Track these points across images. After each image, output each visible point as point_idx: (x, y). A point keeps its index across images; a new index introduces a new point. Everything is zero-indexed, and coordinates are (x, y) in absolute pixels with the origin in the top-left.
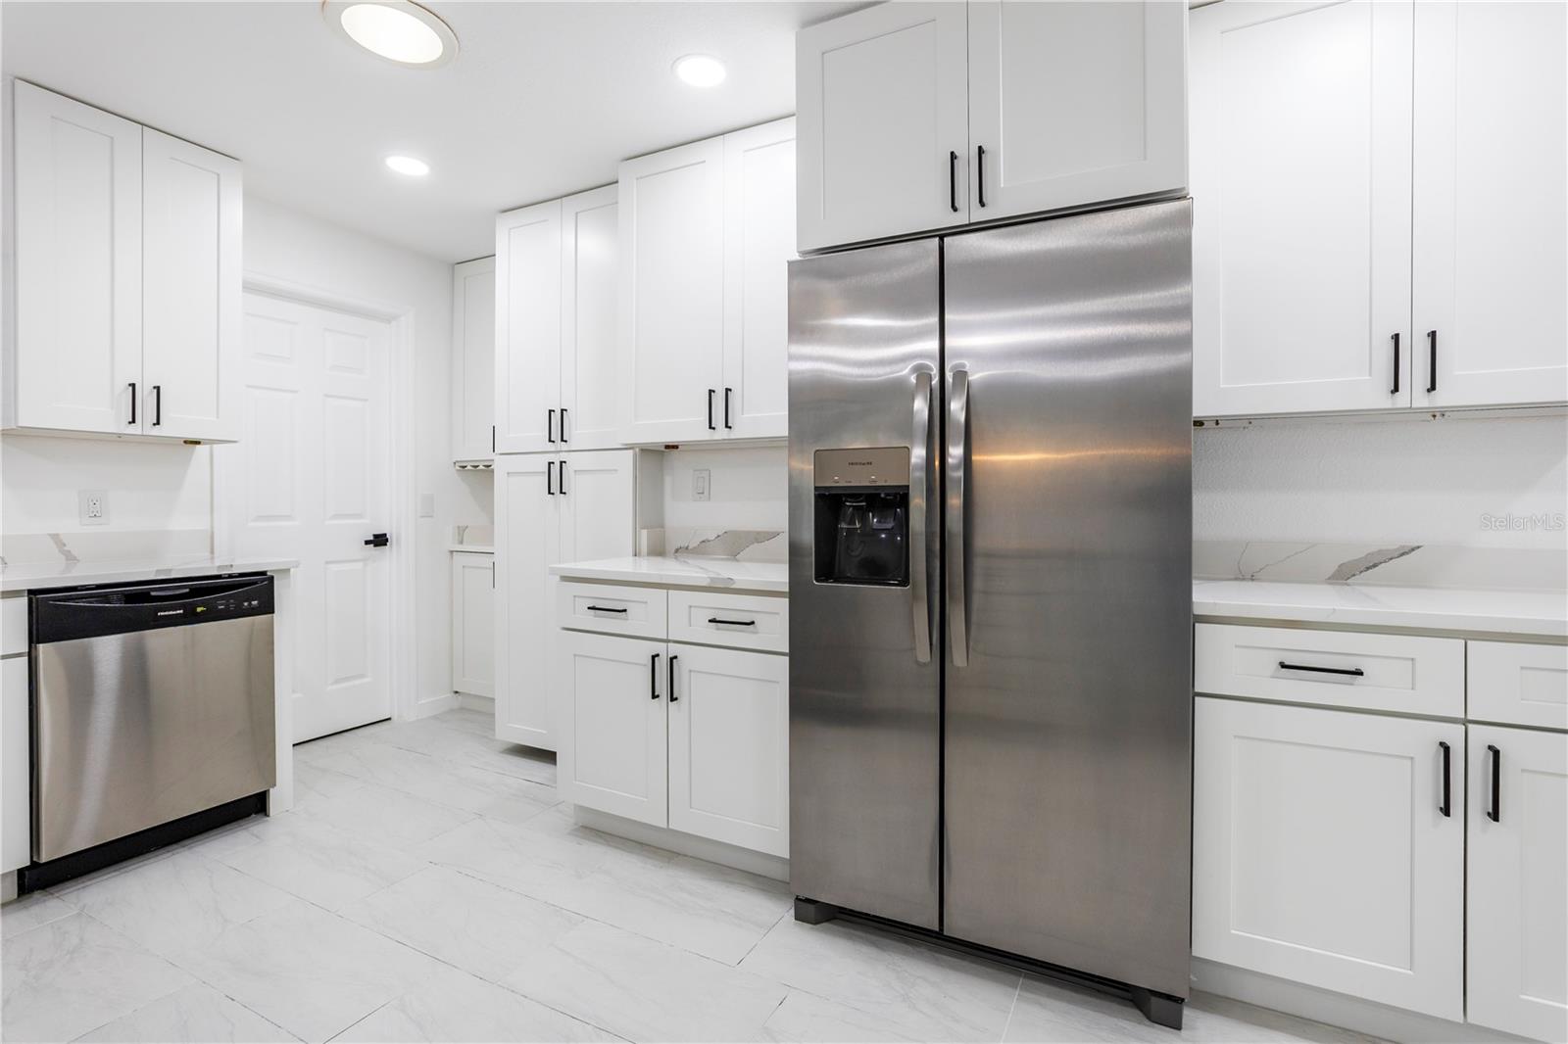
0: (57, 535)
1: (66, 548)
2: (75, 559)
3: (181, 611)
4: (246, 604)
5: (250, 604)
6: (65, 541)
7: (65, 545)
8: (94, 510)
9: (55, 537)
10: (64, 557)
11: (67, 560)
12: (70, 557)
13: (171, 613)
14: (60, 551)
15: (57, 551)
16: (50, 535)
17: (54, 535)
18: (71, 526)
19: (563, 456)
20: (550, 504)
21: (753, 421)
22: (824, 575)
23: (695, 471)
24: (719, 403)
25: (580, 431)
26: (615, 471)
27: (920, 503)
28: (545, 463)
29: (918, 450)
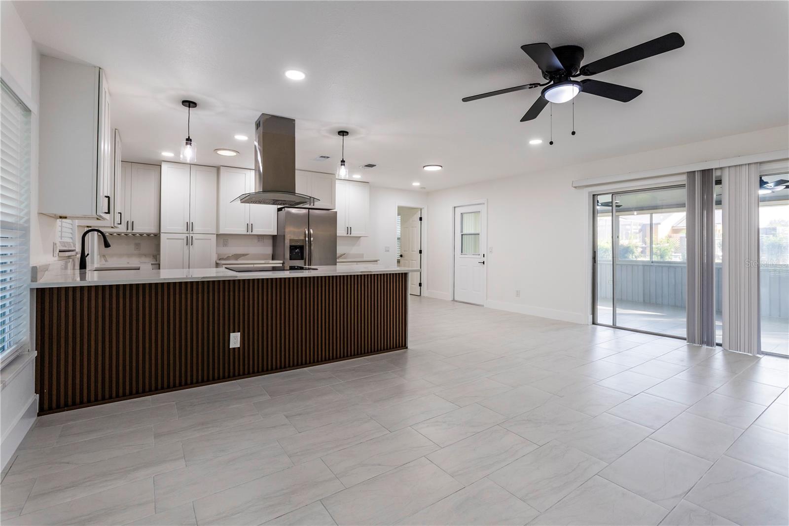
19: (192, 235)
20: (186, 247)
21: (257, 231)
22: (291, 259)
23: (224, 239)
24: (250, 227)
25: (197, 229)
26: (210, 239)
27: (307, 247)
28: (184, 236)
29: (307, 239)
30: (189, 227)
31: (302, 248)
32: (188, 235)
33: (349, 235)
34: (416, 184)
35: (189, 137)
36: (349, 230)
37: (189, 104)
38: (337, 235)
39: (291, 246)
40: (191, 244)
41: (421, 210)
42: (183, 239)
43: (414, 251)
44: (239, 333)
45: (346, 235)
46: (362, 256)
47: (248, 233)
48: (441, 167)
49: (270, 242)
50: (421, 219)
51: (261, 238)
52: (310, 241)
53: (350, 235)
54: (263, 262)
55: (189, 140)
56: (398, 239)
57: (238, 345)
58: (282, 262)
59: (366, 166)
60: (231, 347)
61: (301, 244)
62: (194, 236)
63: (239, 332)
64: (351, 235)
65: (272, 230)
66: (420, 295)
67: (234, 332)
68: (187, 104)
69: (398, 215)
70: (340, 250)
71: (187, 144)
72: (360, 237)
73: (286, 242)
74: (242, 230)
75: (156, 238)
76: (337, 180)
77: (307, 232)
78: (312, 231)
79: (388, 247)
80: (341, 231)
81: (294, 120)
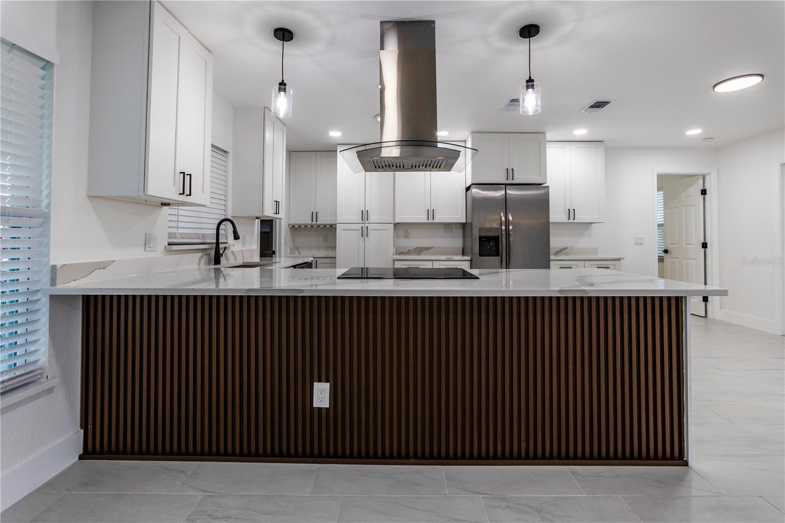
19: (367, 225)
20: (361, 239)
21: (440, 218)
22: (480, 255)
23: (404, 230)
24: (431, 213)
25: (373, 218)
26: (387, 230)
27: (504, 239)
28: (359, 227)
29: (503, 228)
30: (365, 215)
31: (496, 239)
32: (363, 225)
33: (571, 220)
34: (694, 132)
35: (283, 81)
36: (571, 213)
37: (284, 34)
38: (550, 221)
39: (481, 238)
40: (366, 236)
41: (704, 177)
42: (358, 230)
43: (692, 244)
44: (329, 384)
45: (566, 220)
46: (595, 250)
47: (429, 221)
48: (762, 76)
49: (460, 232)
50: (704, 192)
51: (449, 227)
52: (507, 230)
53: (573, 221)
54: (444, 258)
55: (282, 86)
56: (659, 225)
57: (326, 404)
58: (468, 258)
59: (592, 107)
60: (315, 405)
61: (495, 234)
62: (371, 226)
63: (327, 381)
64: (576, 221)
65: (459, 216)
66: (706, 316)
67: (320, 381)
68: (281, 33)
69: (659, 189)
70: (556, 242)
71: (280, 90)
72: (592, 223)
73: (474, 231)
74: (423, 219)
75: (332, 228)
76: (547, 142)
77: (503, 219)
78: (511, 218)
79: (641, 238)
80: (556, 214)
81: (433, 22)
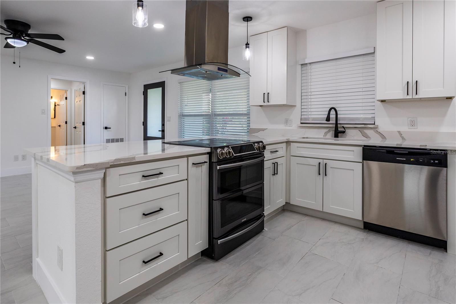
0: (400, 131)
1: (402, 136)
2: (405, 139)
3: (405, 159)
4: (432, 161)
5: (434, 162)
6: (402, 133)
7: (402, 135)
8: (413, 124)
9: (399, 132)
10: (401, 138)
11: (403, 139)
12: (403, 138)
13: (401, 159)
14: (400, 137)
15: (400, 136)
16: (398, 131)
17: (399, 131)
18: (405, 129)
35: (247, 42)
71: (246, 47)
